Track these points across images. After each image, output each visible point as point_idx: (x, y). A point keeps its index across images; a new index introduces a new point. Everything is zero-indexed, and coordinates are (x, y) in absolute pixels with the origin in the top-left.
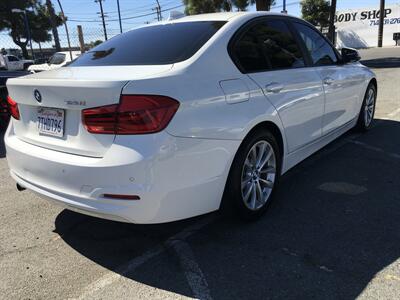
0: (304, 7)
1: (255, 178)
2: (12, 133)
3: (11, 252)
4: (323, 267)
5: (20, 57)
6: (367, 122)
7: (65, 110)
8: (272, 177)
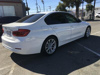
0: (87, 6)
6: (88, 36)
8: (55, 47)
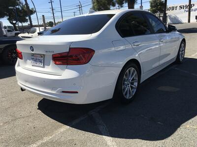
0: (151, 4)
1: (128, 84)
2: (19, 65)
3: (19, 118)
4: (159, 123)
5: (13, 30)
6: (181, 59)
7: (44, 55)
8: (136, 84)
